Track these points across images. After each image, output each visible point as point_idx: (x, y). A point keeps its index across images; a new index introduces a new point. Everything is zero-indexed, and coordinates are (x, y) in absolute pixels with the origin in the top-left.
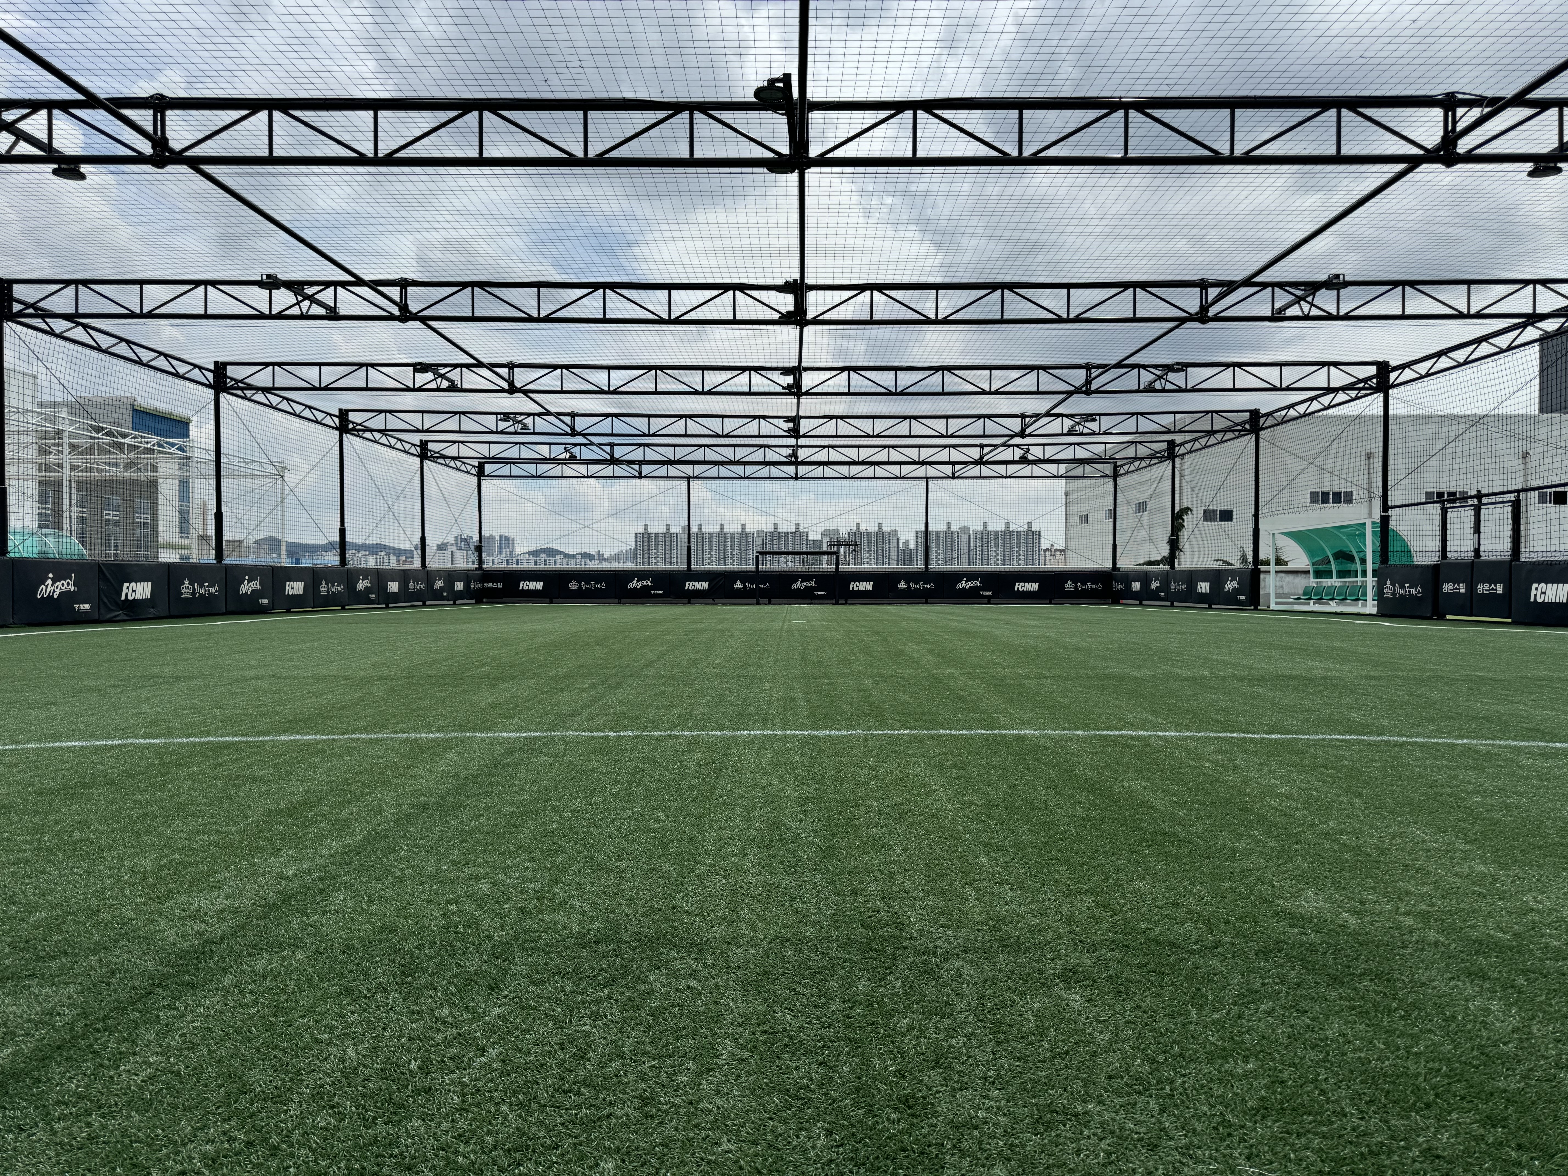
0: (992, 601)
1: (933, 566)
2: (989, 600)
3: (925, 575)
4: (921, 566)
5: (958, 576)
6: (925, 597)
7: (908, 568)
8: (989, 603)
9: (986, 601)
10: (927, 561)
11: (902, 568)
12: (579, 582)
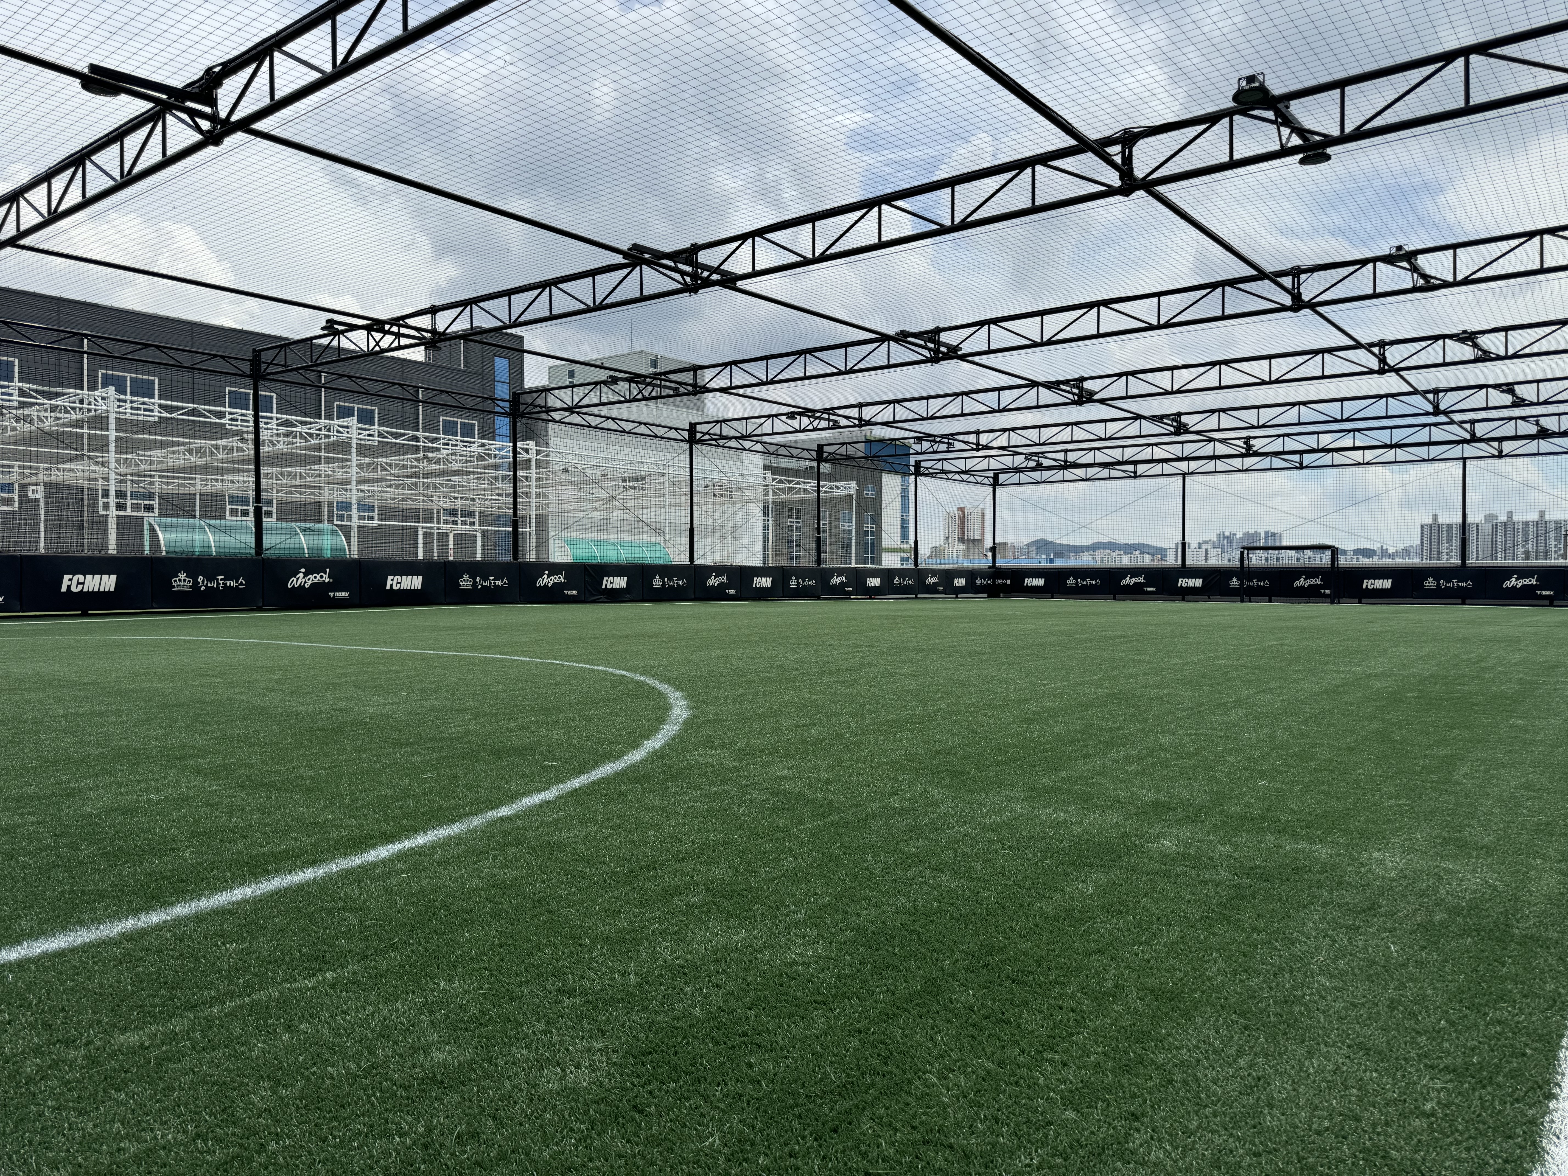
0: (1556, 602)
1: (1471, 561)
2: (1551, 602)
3: (1462, 571)
4: (1456, 561)
5: (1507, 572)
6: (1462, 597)
7: (1435, 563)
8: (1551, 605)
9: (1547, 602)
10: (1464, 556)
11: (1427, 562)
12: (1076, 579)
